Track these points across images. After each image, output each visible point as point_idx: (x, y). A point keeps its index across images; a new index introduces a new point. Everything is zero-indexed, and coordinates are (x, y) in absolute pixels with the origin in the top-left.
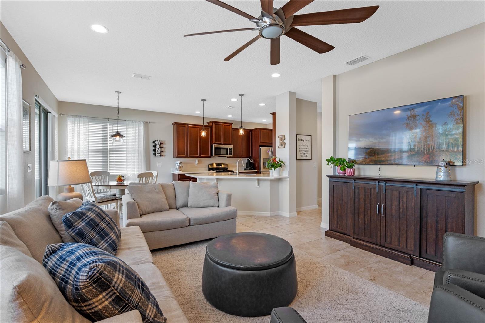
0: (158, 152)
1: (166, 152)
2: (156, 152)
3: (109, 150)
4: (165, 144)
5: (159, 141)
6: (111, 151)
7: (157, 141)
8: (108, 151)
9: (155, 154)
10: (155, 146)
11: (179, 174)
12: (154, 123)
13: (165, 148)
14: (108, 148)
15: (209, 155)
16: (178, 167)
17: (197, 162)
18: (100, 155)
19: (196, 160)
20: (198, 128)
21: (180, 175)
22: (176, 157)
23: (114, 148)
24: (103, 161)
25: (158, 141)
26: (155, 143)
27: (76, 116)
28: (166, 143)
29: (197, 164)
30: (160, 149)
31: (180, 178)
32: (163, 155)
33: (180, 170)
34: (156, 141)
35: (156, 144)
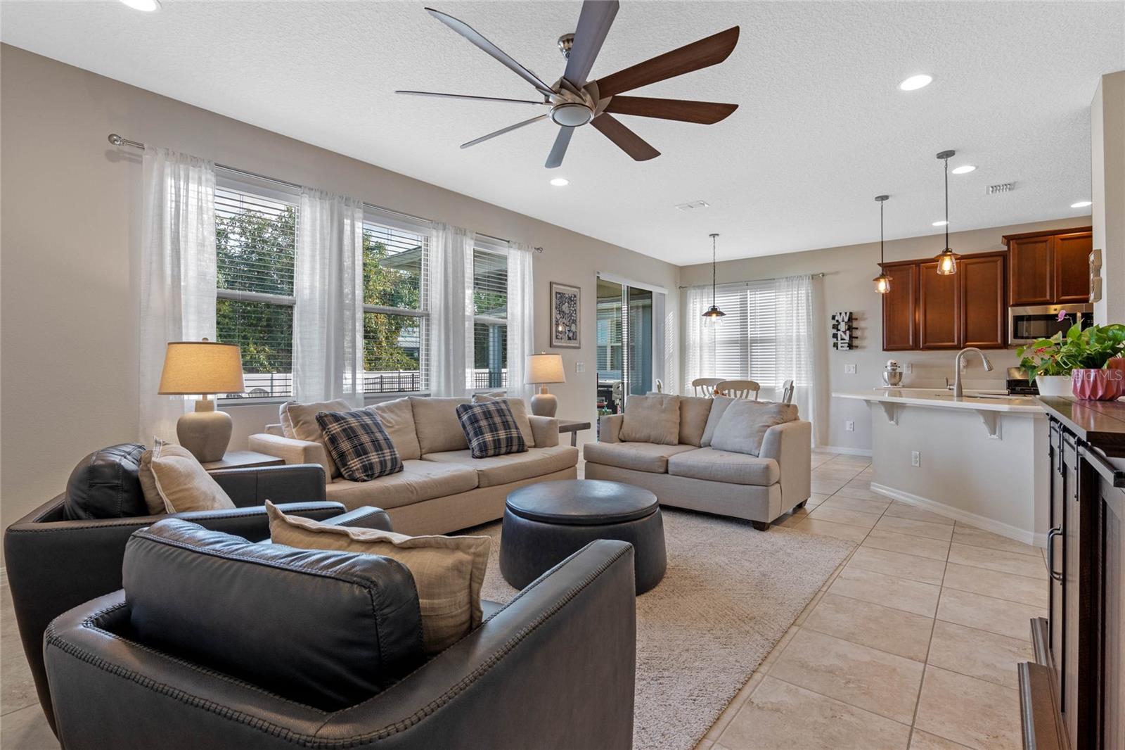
0: (842, 339)
1: (865, 338)
2: (839, 339)
3: (751, 340)
4: (865, 319)
5: (846, 313)
6: (754, 341)
7: (840, 314)
8: (749, 341)
9: (836, 345)
10: (836, 327)
13: (863, 329)
14: (749, 336)
15: (997, 341)
18: (736, 350)
22: (887, 350)
23: (759, 336)
24: (741, 361)
25: (843, 314)
26: (836, 318)
28: (865, 316)
30: (848, 332)
32: (857, 347)
34: (839, 314)
35: (837, 321)
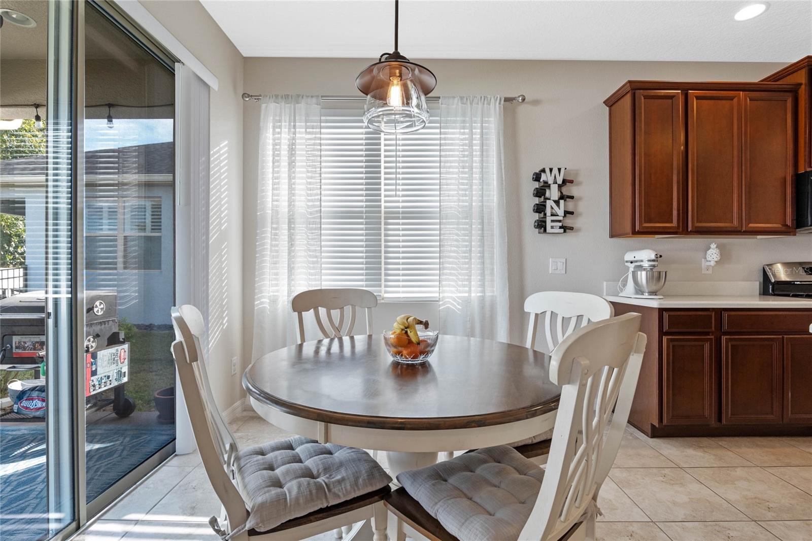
0: (552, 215)
1: (580, 215)
2: (548, 213)
3: (385, 213)
4: (579, 184)
5: (559, 170)
6: (392, 215)
7: (551, 170)
8: (383, 215)
9: (541, 225)
10: (540, 192)
11: (661, 311)
12: (536, 102)
13: (580, 199)
14: (383, 204)
15: (785, 222)
16: (643, 276)
17: (713, 254)
18: (359, 230)
19: (709, 248)
20: (731, 99)
21: (666, 315)
22: (635, 233)
23: (401, 205)
25: (555, 171)
26: (543, 177)
27: (286, 98)
28: (581, 178)
29: (712, 263)
30: (562, 202)
31: (666, 328)
32: (572, 229)
33: (654, 288)
34: (548, 171)
35: (545, 182)
